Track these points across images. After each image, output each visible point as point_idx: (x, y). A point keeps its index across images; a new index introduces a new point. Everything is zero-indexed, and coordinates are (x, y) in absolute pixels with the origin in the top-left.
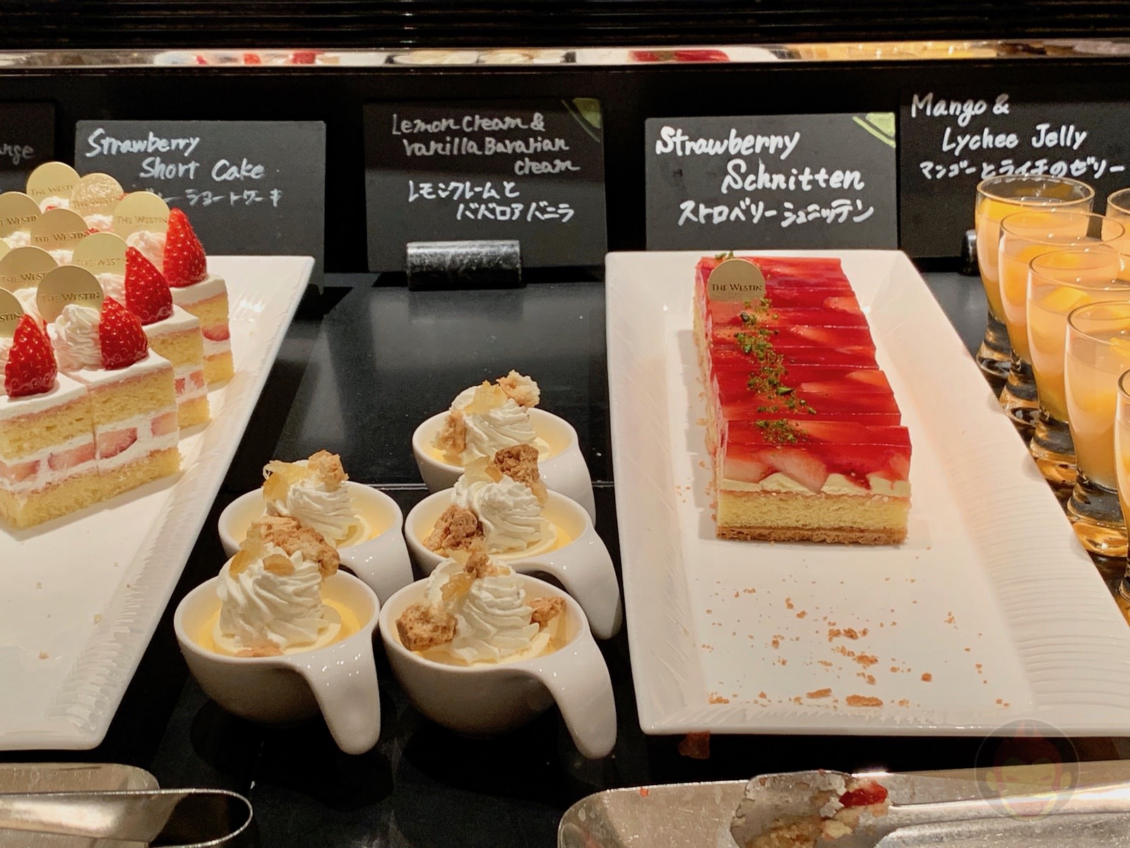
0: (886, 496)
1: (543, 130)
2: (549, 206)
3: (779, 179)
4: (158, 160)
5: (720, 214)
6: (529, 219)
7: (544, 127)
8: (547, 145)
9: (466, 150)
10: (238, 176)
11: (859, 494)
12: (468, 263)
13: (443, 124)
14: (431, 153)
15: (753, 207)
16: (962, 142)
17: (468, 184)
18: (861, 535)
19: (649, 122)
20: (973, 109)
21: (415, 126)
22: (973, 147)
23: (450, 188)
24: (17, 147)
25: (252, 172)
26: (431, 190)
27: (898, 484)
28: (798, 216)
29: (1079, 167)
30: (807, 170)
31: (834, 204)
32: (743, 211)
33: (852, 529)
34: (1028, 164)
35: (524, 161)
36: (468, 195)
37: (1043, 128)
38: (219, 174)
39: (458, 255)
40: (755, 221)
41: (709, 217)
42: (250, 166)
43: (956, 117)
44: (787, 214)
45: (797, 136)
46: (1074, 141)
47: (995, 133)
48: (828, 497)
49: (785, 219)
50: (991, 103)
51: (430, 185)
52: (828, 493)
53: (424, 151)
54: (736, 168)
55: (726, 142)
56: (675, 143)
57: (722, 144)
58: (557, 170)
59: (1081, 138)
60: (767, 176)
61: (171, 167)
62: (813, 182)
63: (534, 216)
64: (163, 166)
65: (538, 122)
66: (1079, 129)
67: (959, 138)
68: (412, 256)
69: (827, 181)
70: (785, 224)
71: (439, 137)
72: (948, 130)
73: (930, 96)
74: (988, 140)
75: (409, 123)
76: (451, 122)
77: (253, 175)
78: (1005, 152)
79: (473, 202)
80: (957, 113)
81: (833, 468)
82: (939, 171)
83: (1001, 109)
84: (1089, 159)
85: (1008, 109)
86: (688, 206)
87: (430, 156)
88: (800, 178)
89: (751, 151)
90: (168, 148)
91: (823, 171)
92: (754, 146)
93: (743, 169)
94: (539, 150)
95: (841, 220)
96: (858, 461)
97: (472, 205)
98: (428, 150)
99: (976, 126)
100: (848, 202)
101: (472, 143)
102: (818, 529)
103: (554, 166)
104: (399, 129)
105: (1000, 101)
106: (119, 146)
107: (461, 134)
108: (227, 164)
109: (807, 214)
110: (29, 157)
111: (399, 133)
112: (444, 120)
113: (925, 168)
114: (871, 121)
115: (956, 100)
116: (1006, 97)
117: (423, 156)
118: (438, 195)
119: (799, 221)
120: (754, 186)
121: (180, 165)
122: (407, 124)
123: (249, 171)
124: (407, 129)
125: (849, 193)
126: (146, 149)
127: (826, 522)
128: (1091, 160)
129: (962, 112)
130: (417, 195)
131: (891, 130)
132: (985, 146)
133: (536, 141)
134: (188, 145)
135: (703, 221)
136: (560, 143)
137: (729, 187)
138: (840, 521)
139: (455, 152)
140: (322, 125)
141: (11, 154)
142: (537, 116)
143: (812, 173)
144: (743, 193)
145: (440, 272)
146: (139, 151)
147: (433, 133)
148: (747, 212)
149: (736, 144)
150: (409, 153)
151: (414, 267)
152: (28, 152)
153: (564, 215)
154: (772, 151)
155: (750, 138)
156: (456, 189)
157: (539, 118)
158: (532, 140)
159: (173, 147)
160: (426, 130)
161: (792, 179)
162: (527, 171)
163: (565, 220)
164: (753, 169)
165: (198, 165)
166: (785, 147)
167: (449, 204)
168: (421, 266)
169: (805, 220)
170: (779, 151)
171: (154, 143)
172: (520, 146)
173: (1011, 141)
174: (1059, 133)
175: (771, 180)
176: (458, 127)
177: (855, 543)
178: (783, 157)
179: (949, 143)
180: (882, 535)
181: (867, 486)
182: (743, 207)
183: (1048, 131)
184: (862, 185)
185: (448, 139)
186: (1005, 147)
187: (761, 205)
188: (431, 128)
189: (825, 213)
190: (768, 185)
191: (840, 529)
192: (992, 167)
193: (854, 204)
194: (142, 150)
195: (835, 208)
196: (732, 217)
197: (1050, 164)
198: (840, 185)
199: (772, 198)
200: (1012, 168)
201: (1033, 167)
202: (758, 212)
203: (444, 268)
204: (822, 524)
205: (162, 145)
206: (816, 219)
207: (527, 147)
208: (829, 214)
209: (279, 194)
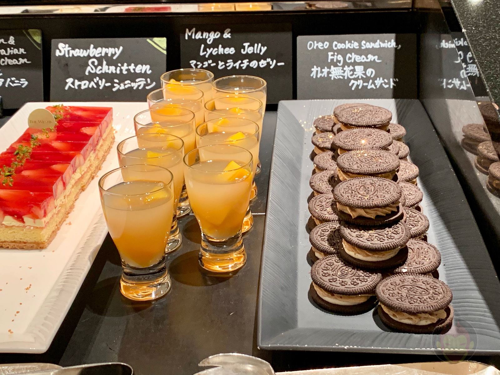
0: (32, 226)
1: (14, 44)
2: (16, 80)
3: (112, 69)
5: (85, 84)
6: (7, 86)
7: (15, 43)
8: (16, 51)
11: (20, 225)
15: (100, 81)
16: (209, 51)
18: (25, 245)
19: (53, 41)
20: (214, 36)
22: (214, 53)
27: (37, 221)
28: (120, 86)
29: (263, 64)
30: (125, 64)
31: (137, 80)
32: (95, 83)
33: (20, 242)
34: (240, 62)
35: (4, 59)
37: (246, 45)
40: (101, 88)
41: (79, 86)
43: (206, 39)
44: (115, 85)
45: (121, 48)
46: (261, 51)
47: (224, 47)
48: (7, 227)
49: (114, 87)
50: (222, 33)
52: (6, 225)
54: (93, 63)
55: (88, 50)
56: (65, 51)
57: (87, 51)
58: (20, 63)
59: (264, 49)
60: (107, 67)
62: (128, 70)
63: (9, 85)
65: (12, 41)
66: (263, 45)
67: (208, 49)
69: (134, 70)
70: (114, 90)
72: (203, 46)
73: (194, 30)
74: (221, 50)
78: (229, 56)
80: (207, 38)
81: (7, 213)
82: (199, 65)
83: (227, 35)
84: (267, 59)
85: (230, 36)
86: (70, 81)
88: (122, 68)
89: (100, 55)
91: (133, 65)
92: (101, 53)
93: (96, 63)
94: (12, 54)
95: (140, 88)
96: (16, 210)
99: (215, 44)
100: (144, 79)
102: (5, 242)
103: (19, 61)
105: (227, 31)
109: (125, 85)
113: (192, 63)
114: (155, 41)
115: (206, 32)
116: (229, 30)
119: (121, 88)
120: (101, 72)
125: (144, 75)
127: (8, 238)
128: (269, 60)
129: (209, 37)
131: (164, 45)
132: (220, 53)
133: (11, 49)
135: (77, 88)
136: (22, 51)
137: (89, 72)
138: (15, 238)
142: (12, 38)
143: (128, 66)
144: (95, 75)
148: (97, 84)
149: (93, 51)
153: (22, 84)
154: (109, 55)
155: (99, 49)
157: (12, 39)
158: (8, 49)
161: (118, 68)
162: (6, 63)
163: (23, 86)
164: (101, 64)
166: (115, 53)
169: (124, 88)
170: (113, 55)
172: (3, 52)
173: (232, 51)
174: (254, 47)
175: (109, 69)
177: (22, 248)
178: (115, 58)
179: (203, 52)
180: (34, 245)
181: (23, 221)
182: (96, 81)
183: (249, 46)
184: (150, 71)
186: (229, 53)
187: (104, 80)
189: (133, 84)
190: (107, 71)
191: (15, 242)
192: (223, 63)
193: (146, 81)
195: (137, 82)
196: (90, 86)
197: (249, 62)
198: (140, 71)
199: (109, 77)
200: (232, 64)
201: (242, 63)
202: (102, 83)
204: (6, 240)
206: (129, 87)
207: (6, 52)
208: (135, 85)
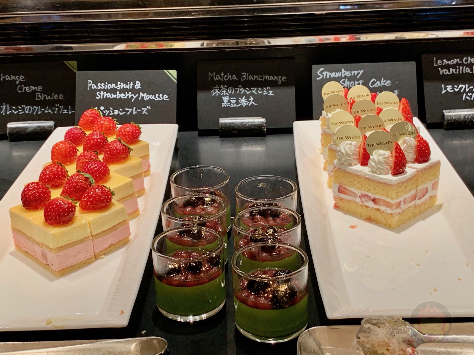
4: (347, 80)
9: (465, 71)
10: (380, 85)
12: (471, 118)
13: (455, 61)
14: (451, 73)
17: (467, 85)
21: (443, 62)
23: (459, 87)
24: (280, 77)
25: (386, 83)
26: (451, 88)
36: (467, 90)
38: (372, 85)
39: (467, 115)
42: (385, 81)
51: (451, 86)
53: (447, 72)
61: (352, 82)
64: (349, 82)
68: (447, 116)
71: (454, 66)
75: (441, 61)
76: (458, 60)
77: (386, 84)
79: (469, 93)
87: (450, 74)
90: (350, 75)
97: (469, 94)
98: (449, 72)
101: (467, 68)
104: (437, 64)
106: (330, 75)
107: (463, 65)
108: (375, 80)
110: (285, 81)
111: (437, 65)
112: (455, 60)
117: (447, 74)
118: (454, 90)
121: (356, 81)
122: (440, 62)
123: (385, 83)
124: (440, 63)
126: (341, 75)
130: (445, 91)
134: (358, 74)
139: (461, 72)
140: (414, 63)
141: (277, 80)
145: (459, 122)
146: (338, 76)
147: (451, 65)
150: (441, 73)
151: (448, 120)
152: (284, 79)
156: (462, 88)
159: (353, 74)
160: (448, 64)
165: (363, 81)
167: (459, 94)
168: (451, 120)
171: (344, 73)
176: (461, 62)
185: (457, 67)
188: (450, 63)
194: (340, 76)
203: (461, 121)
205: (348, 74)
209: (398, 92)
